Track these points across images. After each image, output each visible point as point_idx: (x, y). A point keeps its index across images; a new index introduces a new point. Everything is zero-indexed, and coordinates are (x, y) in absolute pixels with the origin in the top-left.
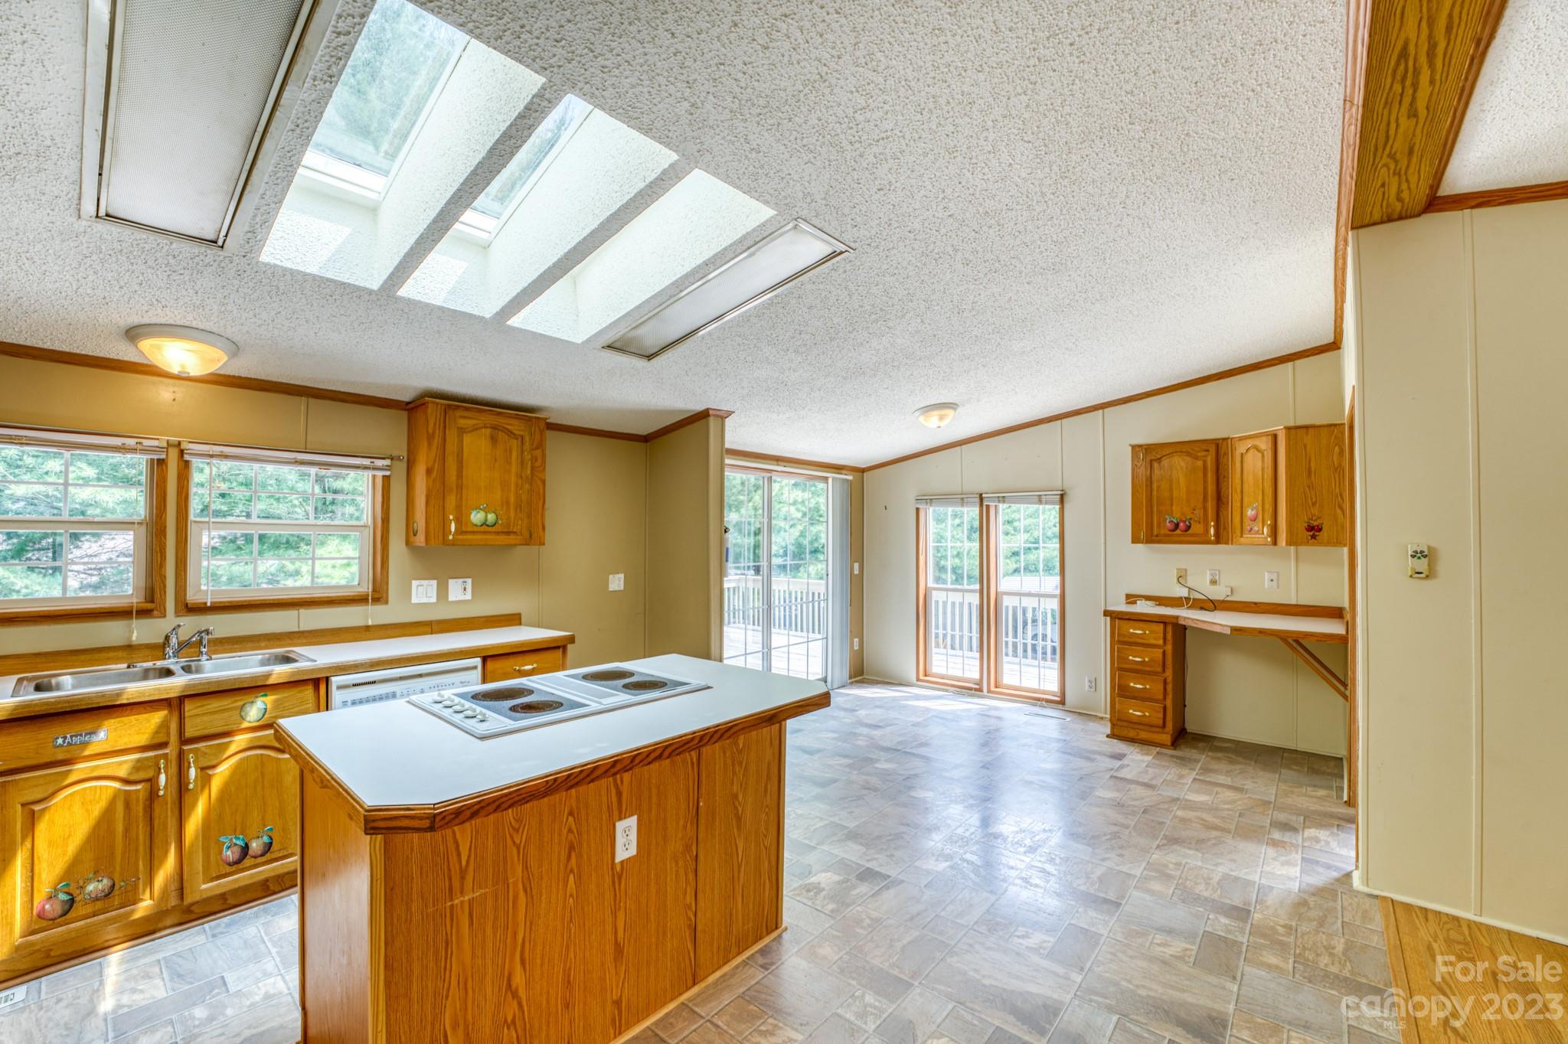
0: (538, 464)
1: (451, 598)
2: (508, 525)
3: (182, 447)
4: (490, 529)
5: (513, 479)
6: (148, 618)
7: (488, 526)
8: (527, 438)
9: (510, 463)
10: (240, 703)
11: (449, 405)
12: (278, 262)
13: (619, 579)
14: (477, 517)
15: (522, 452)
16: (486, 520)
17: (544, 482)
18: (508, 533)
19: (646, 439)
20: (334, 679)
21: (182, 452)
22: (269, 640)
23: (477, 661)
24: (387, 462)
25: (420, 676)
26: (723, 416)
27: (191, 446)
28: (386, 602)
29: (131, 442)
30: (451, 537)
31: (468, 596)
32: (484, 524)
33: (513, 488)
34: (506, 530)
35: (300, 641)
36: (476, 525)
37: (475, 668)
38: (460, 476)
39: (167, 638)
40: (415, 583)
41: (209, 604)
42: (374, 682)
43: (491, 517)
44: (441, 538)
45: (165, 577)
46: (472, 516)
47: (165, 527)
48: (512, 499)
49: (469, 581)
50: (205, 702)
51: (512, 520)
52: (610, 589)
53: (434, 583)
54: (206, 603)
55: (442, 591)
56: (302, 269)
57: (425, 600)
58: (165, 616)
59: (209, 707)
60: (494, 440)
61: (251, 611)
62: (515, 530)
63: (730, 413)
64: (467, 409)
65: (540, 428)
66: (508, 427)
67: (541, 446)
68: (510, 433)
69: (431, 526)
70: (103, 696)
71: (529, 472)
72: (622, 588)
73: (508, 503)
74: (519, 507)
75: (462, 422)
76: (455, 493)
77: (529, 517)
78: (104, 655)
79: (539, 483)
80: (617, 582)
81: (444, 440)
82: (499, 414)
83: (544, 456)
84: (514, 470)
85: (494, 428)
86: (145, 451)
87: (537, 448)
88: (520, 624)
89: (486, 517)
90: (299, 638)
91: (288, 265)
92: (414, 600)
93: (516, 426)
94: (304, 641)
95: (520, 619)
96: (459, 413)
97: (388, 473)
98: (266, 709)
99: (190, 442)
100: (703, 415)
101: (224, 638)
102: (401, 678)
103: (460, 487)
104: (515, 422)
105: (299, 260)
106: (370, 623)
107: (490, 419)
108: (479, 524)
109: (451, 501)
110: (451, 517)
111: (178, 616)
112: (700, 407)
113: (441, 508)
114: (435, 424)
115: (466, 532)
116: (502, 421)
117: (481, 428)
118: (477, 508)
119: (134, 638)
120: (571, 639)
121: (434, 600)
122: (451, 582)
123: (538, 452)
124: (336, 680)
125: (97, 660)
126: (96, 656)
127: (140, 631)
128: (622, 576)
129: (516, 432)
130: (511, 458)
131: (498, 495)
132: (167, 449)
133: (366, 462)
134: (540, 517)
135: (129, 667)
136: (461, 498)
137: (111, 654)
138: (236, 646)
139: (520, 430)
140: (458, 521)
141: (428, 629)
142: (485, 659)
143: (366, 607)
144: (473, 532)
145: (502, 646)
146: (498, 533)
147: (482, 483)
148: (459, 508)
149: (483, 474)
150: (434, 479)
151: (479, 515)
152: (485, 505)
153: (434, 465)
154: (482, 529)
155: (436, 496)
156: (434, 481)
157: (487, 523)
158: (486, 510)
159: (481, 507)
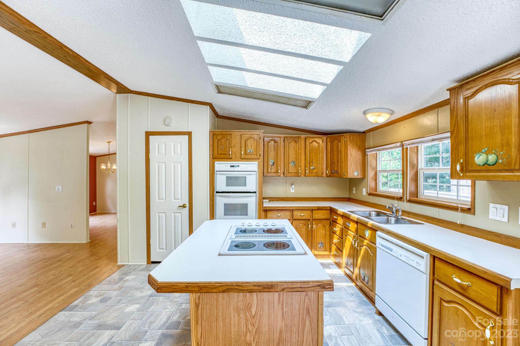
2: (510, 163)
3: (403, 143)
4: (492, 167)
7: (489, 165)
9: (510, 108)
10: (365, 229)
11: (463, 85)
14: (480, 159)
16: (487, 161)
18: (511, 170)
20: (377, 232)
22: (426, 218)
23: (426, 255)
25: (402, 247)
27: (405, 142)
28: (474, 214)
29: (395, 144)
32: (486, 164)
33: (513, 130)
34: (509, 168)
36: (479, 165)
37: (423, 257)
38: (467, 131)
40: (491, 205)
43: (492, 158)
46: (476, 159)
47: (404, 171)
48: (513, 140)
51: (513, 158)
53: (506, 207)
55: (513, 215)
57: (498, 218)
58: (404, 202)
62: (517, 168)
64: (474, 81)
73: (509, 144)
82: (501, 69)
84: (514, 113)
86: (399, 147)
89: (487, 158)
96: (465, 88)
98: (369, 234)
102: (396, 245)
103: (467, 139)
108: (482, 164)
109: (463, 150)
110: (461, 161)
111: (406, 202)
115: (473, 171)
117: (482, 90)
118: (479, 151)
121: (506, 220)
124: (379, 233)
131: (498, 139)
136: (468, 147)
140: (466, 163)
142: (434, 258)
144: (478, 171)
146: (500, 171)
147: (484, 132)
148: (466, 154)
149: (484, 125)
150: (455, 137)
151: (481, 157)
152: (486, 149)
153: (454, 128)
154: (484, 168)
155: (456, 148)
156: (455, 139)
157: (488, 163)
158: (487, 153)
159: (483, 151)
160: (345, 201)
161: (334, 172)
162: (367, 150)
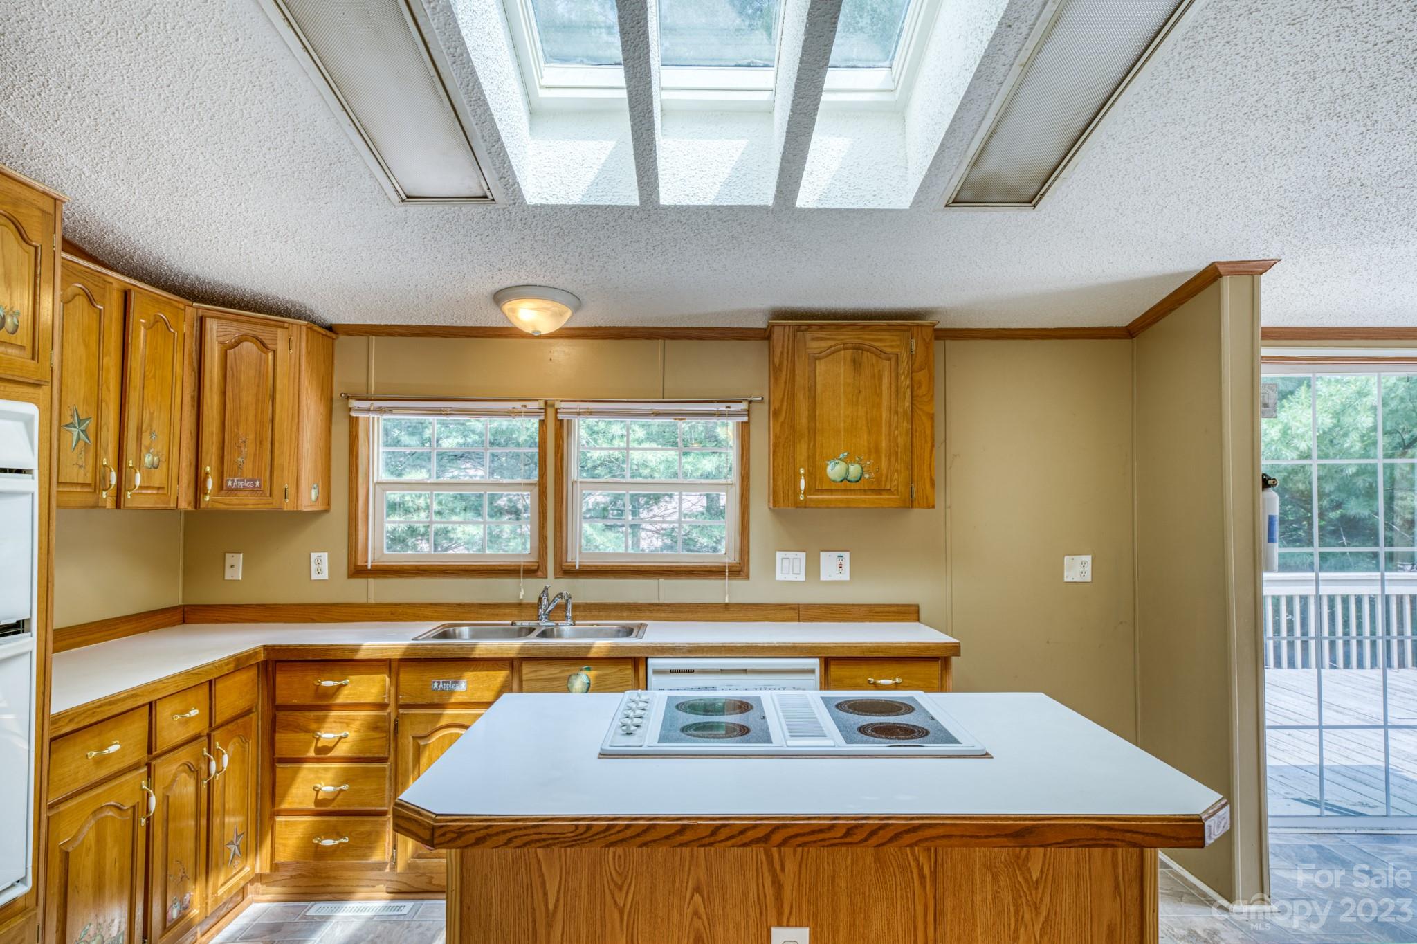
0: (924, 390)
1: (823, 577)
2: (878, 481)
3: (556, 406)
4: (853, 486)
5: (885, 415)
6: (533, 577)
7: (851, 481)
8: (904, 357)
9: (879, 395)
10: (567, 674)
11: (800, 326)
12: (544, 202)
13: (1083, 564)
14: (835, 470)
15: (897, 377)
16: (848, 474)
17: (932, 417)
18: (879, 491)
19: (1130, 332)
20: (650, 661)
21: (557, 412)
22: (631, 610)
23: (815, 663)
24: (744, 406)
26: (1252, 271)
27: (564, 405)
28: (747, 577)
29: (518, 405)
30: (802, 498)
31: (846, 576)
32: (845, 479)
33: (884, 429)
34: (876, 487)
35: (658, 615)
36: (834, 481)
37: (812, 671)
38: (812, 417)
39: (540, 599)
40: (779, 555)
41: (577, 567)
42: (692, 671)
43: (854, 470)
44: (791, 498)
45: (546, 538)
46: (829, 469)
47: (546, 488)
48: (884, 444)
49: (846, 555)
50: (539, 668)
51: (884, 472)
52: (1066, 580)
53: (802, 555)
54: (575, 566)
55: (813, 567)
56: (565, 202)
57: (791, 577)
58: (546, 577)
59: (542, 673)
60: (856, 364)
61: (616, 578)
62: (888, 488)
63: (1265, 266)
64: (822, 327)
65: (924, 340)
66: (877, 344)
67: (928, 364)
68: (879, 353)
69: (780, 483)
70: (462, 649)
71: (907, 404)
72: (1089, 579)
73: (877, 450)
74: (893, 454)
75: (815, 346)
76: (806, 439)
77: (911, 468)
78: (502, 611)
79: (925, 419)
80: (1078, 569)
81: (794, 370)
82: (864, 328)
83: (931, 378)
84: (885, 403)
85: (857, 348)
86: (530, 413)
87: (921, 369)
88: (918, 620)
89: (848, 469)
90: (658, 610)
91: (553, 201)
92: (779, 577)
93: (887, 342)
94: (663, 615)
95: (918, 612)
96: (809, 335)
97: (745, 419)
98: (589, 684)
99: (562, 401)
100: (1210, 277)
101: (592, 604)
102: (723, 671)
103: (813, 432)
104: (886, 336)
105: (563, 193)
106: (727, 601)
107: (848, 336)
108: (839, 480)
109: (803, 449)
110: (802, 471)
111: (556, 578)
112: (1197, 264)
113: (791, 460)
114: (782, 353)
115: (822, 491)
116: (866, 338)
117: (841, 350)
118: (835, 457)
119: (521, 597)
120: (955, 649)
121: (802, 578)
122: (823, 555)
123: (921, 376)
124: (654, 663)
125: (497, 615)
126: (497, 611)
127: (526, 590)
128: (1088, 558)
129: (888, 350)
130: (880, 385)
131: (863, 440)
132: (546, 410)
133: (722, 407)
134: (926, 468)
135: (512, 624)
136: (814, 445)
137: (507, 611)
138: (601, 613)
139: (892, 347)
140: (811, 476)
141: (794, 614)
142: (827, 662)
143: (723, 581)
144: (831, 491)
145: (850, 647)
146: (864, 491)
147: (842, 424)
148: (812, 458)
149: (842, 412)
150: (783, 423)
151: (838, 467)
152: (846, 454)
153: (782, 405)
154: (842, 486)
155: (784, 445)
156: (782, 426)
157: (849, 478)
158: (847, 461)
159: (841, 456)
160: (172, 624)
161: (241, 484)
162: (354, 404)
